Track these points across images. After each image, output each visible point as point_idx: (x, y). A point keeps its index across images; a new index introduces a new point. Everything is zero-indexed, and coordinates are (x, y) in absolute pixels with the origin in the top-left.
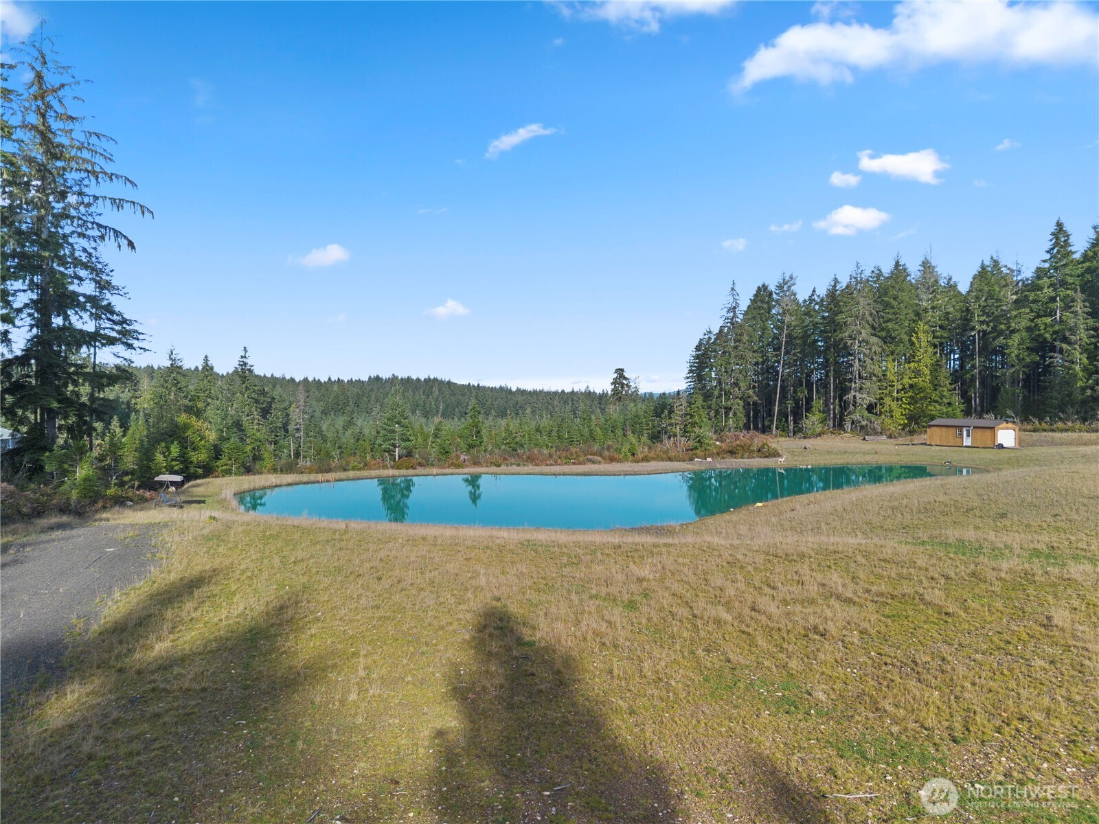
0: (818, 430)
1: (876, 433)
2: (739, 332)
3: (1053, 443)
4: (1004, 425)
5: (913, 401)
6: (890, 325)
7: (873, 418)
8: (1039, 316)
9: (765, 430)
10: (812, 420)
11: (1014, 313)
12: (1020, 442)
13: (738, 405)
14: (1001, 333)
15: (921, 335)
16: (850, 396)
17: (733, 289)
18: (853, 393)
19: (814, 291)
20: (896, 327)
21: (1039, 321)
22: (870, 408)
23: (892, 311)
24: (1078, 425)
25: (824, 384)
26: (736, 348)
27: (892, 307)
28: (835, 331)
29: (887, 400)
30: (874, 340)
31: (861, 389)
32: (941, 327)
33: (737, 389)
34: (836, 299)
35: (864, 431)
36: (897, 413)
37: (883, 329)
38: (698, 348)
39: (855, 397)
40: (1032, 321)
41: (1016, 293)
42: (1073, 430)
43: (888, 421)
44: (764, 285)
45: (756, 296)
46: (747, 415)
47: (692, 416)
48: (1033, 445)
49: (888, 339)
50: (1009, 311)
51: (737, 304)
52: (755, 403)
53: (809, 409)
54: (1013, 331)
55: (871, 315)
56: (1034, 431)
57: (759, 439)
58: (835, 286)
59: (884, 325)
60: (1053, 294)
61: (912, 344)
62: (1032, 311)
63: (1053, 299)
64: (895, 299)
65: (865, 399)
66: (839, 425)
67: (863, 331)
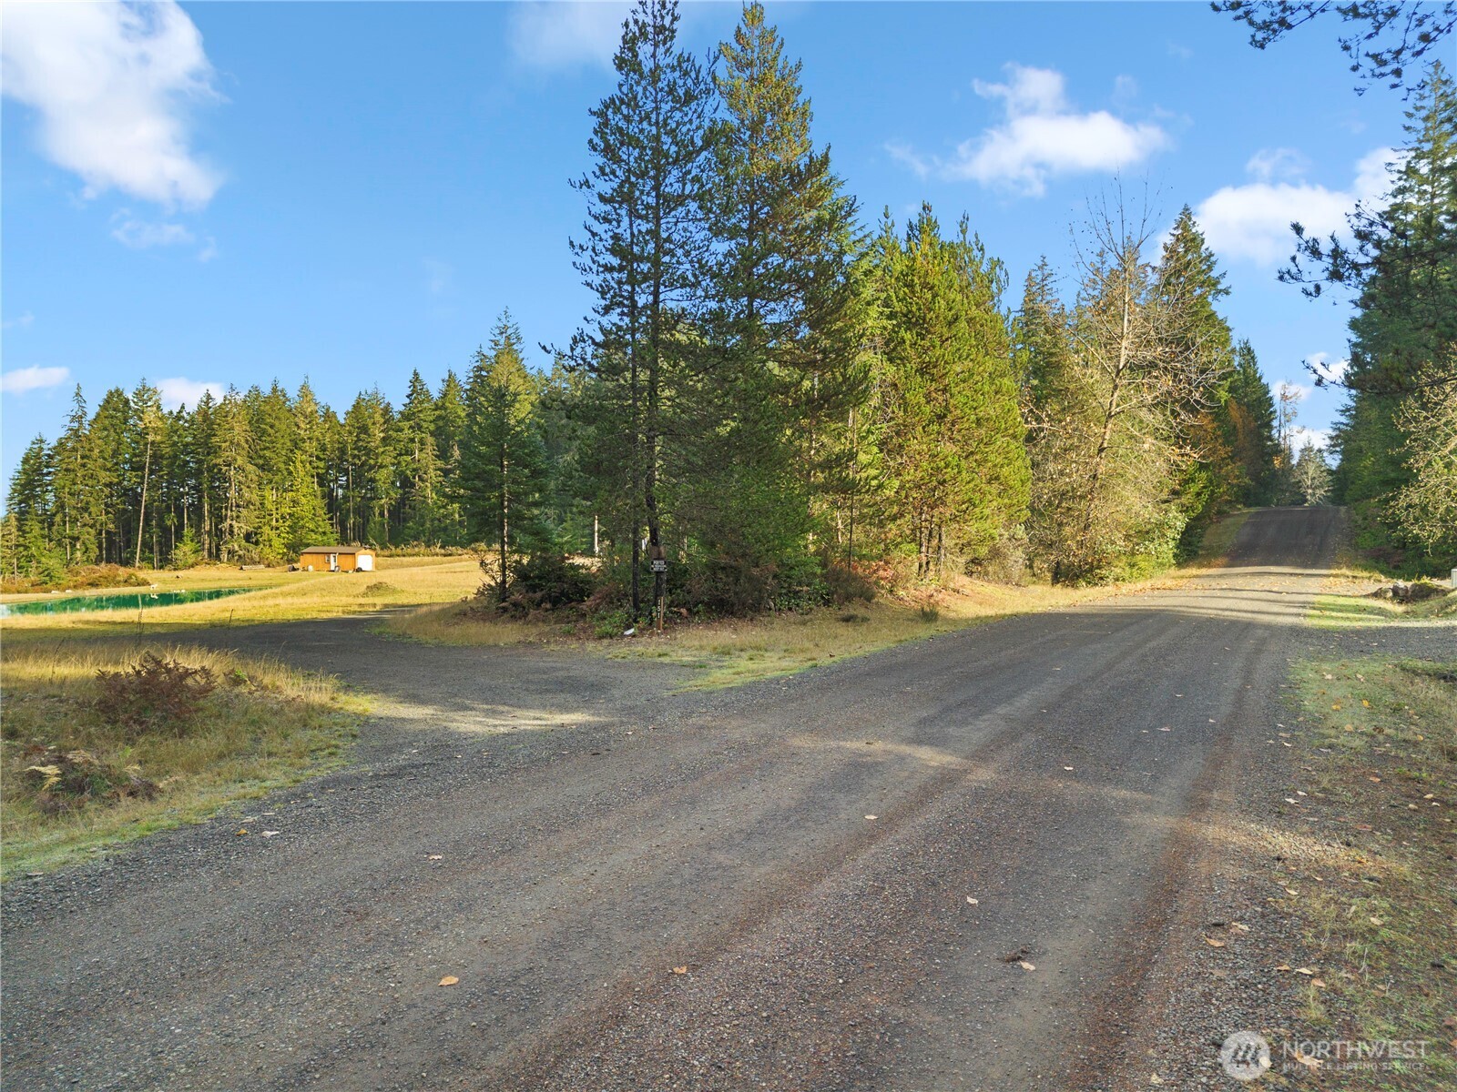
0: (190, 561)
1: (254, 563)
2: (88, 447)
3: (402, 566)
4: (363, 551)
5: (293, 529)
6: (267, 453)
7: (251, 547)
8: (401, 455)
9: (127, 563)
10: (184, 550)
11: (381, 450)
12: (377, 567)
13: (89, 536)
14: (372, 468)
15: (299, 465)
16: (226, 525)
17: (77, 394)
18: (229, 521)
19: (183, 407)
20: (272, 455)
21: (401, 458)
22: (248, 537)
23: (269, 439)
24: (423, 549)
25: (197, 509)
26: (84, 465)
27: (269, 435)
28: (209, 454)
29: (266, 529)
30: (250, 468)
31: (238, 517)
32: (318, 458)
33: (86, 515)
34: (208, 420)
35: (241, 561)
36: (277, 542)
37: (260, 457)
38: (26, 461)
39: (231, 526)
40: (395, 458)
41: (382, 431)
42: (417, 555)
43: (267, 550)
44: (117, 391)
45: (107, 401)
46: (100, 547)
47: (26, 548)
48: (387, 567)
49: (265, 467)
50: (377, 448)
51: (85, 414)
52: (108, 532)
53: (180, 538)
54: (381, 467)
55: (247, 441)
56: (391, 556)
57: (123, 572)
58: (207, 403)
59: (261, 453)
60: (412, 436)
61: (290, 473)
62: (395, 449)
63: (412, 440)
64: (272, 427)
65: (241, 527)
66: (215, 556)
67: (239, 458)
